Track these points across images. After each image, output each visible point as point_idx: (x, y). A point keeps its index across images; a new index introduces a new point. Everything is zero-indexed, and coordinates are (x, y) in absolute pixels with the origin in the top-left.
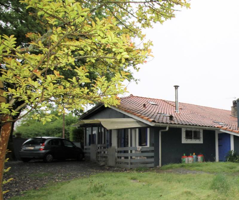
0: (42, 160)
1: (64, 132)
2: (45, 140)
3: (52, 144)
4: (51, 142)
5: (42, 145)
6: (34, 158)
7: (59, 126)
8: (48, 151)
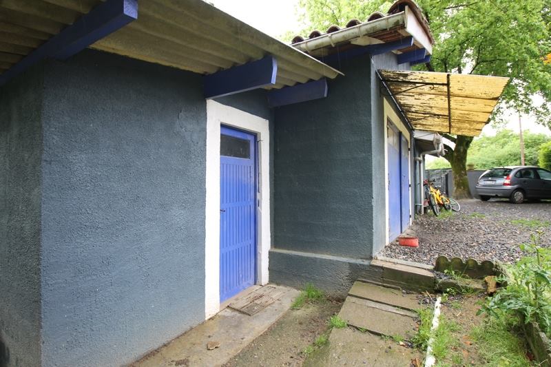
0: (508, 200)
1: (523, 158)
2: (511, 170)
3: (521, 176)
4: (518, 173)
5: (507, 179)
6: (497, 196)
7: (516, 150)
8: (516, 186)
